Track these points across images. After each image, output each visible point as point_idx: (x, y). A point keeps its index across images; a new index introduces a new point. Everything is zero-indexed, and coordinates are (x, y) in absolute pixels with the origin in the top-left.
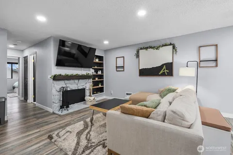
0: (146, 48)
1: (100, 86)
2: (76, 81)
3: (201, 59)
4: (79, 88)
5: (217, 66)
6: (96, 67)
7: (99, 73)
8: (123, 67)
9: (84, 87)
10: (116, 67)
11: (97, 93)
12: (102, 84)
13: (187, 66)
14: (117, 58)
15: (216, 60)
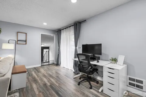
3: (19, 39)
5: (26, 44)
13: (9, 43)
15: (26, 41)
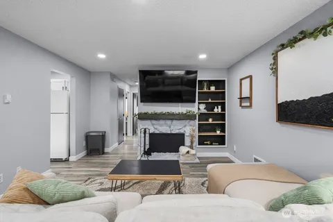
0: (293, 42)
1: (218, 133)
2: (169, 122)
4: (173, 132)
6: (210, 101)
7: (218, 110)
8: (250, 99)
9: (182, 131)
10: (241, 98)
11: (211, 144)
12: (223, 130)
14: (241, 80)
